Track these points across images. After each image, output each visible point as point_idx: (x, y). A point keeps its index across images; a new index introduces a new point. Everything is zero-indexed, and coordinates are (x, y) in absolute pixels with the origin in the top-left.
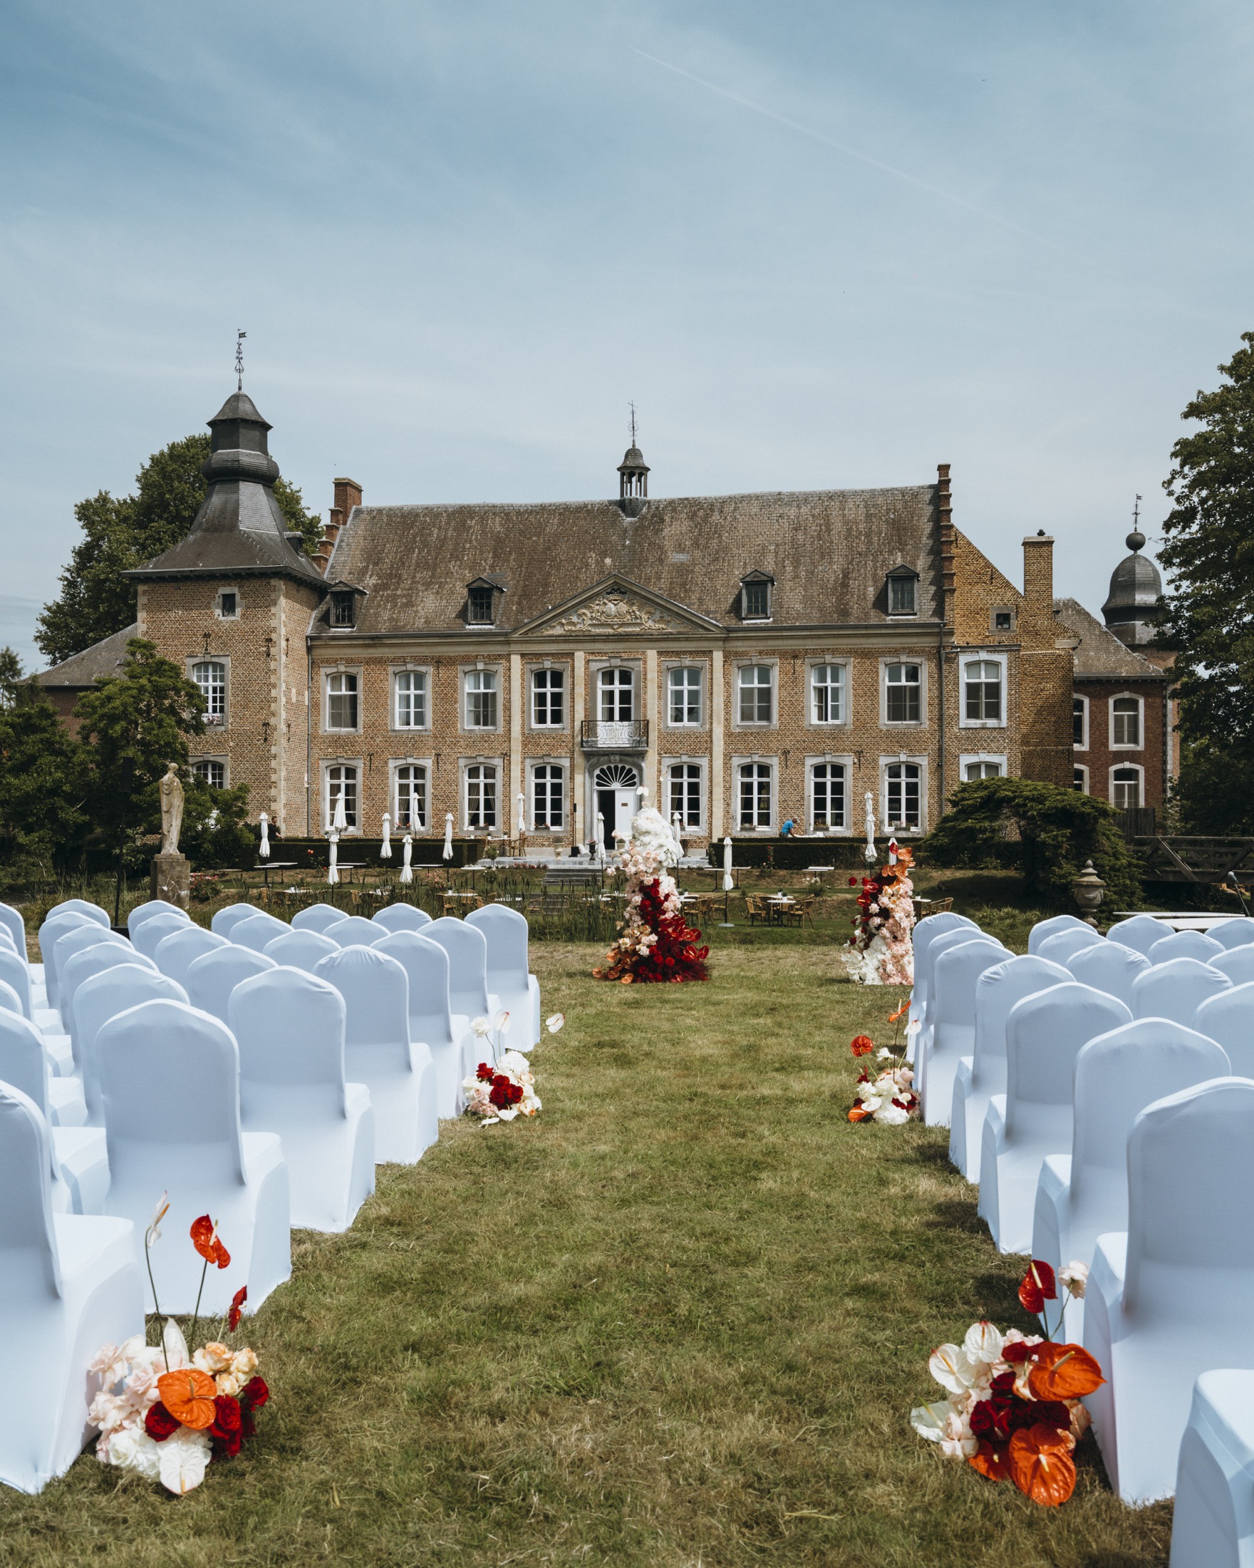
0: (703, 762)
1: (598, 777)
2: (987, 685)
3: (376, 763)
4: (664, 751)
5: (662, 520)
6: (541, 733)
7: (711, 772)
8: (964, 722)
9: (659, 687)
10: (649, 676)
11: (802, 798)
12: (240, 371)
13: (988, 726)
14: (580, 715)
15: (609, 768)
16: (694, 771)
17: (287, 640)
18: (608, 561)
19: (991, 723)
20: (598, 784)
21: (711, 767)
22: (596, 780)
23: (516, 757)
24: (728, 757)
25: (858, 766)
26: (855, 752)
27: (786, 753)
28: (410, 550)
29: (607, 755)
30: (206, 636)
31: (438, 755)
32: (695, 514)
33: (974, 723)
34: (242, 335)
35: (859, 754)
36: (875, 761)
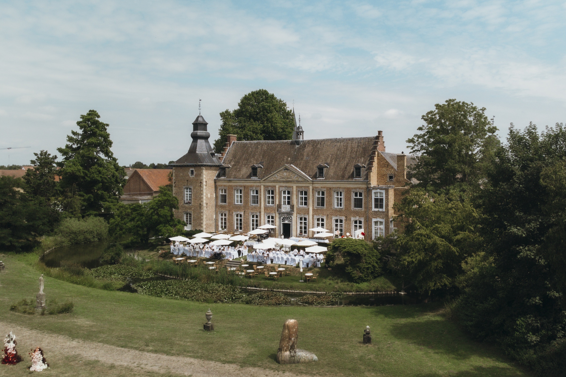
0: (307, 217)
1: (282, 219)
2: (380, 199)
3: (231, 213)
4: (298, 213)
5: (305, 146)
6: (268, 207)
7: (309, 219)
8: (374, 209)
9: (296, 196)
10: (294, 193)
11: (332, 228)
12: (200, 109)
13: (380, 211)
14: (277, 203)
15: (285, 217)
16: (305, 219)
17: (206, 182)
18: (289, 159)
19: (380, 210)
20: (282, 221)
21: (309, 218)
22: (282, 220)
23: (262, 213)
24: (313, 216)
25: (346, 220)
26: (345, 216)
27: (328, 215)
28: (243, 154)
29: (284, 214)
30: (187, 181)
31: (245, 212)
32: (314, 145)
33: (377, 210)
34: (200, 100)
35: (346, 217)
36: (350, 219)
